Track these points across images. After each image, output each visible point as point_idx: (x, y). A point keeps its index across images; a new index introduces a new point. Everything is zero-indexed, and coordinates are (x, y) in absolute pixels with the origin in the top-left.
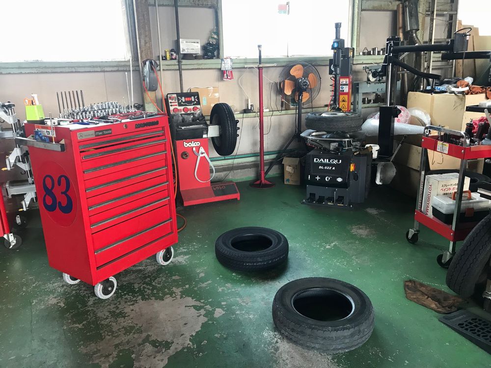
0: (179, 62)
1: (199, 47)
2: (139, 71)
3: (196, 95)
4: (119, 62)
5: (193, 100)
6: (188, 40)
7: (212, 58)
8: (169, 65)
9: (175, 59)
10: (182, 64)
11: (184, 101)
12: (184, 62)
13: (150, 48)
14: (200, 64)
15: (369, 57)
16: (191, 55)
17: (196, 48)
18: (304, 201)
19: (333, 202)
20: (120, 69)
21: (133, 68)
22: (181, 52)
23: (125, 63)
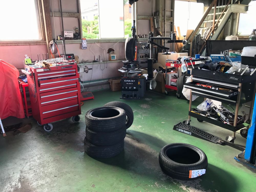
1: (73, 34)
2: (46, 45)
3: (73, 55)
4: (37, 41)
5: (72, 57)
6: (68, 32)
7: (77, 39)
8: (59, 42)
9: (62, 40)
10: (65, 42)
11: (68, 58)
12: (66, 41)
14: (72, 42)
15: (142, 38)
16: (69, 38)
17: (71, 35)
18: (121, 97)
19: (133, 97)
20: (38, 44)
21: (43, 44)
22: (65, 37)
23: (40, 41)
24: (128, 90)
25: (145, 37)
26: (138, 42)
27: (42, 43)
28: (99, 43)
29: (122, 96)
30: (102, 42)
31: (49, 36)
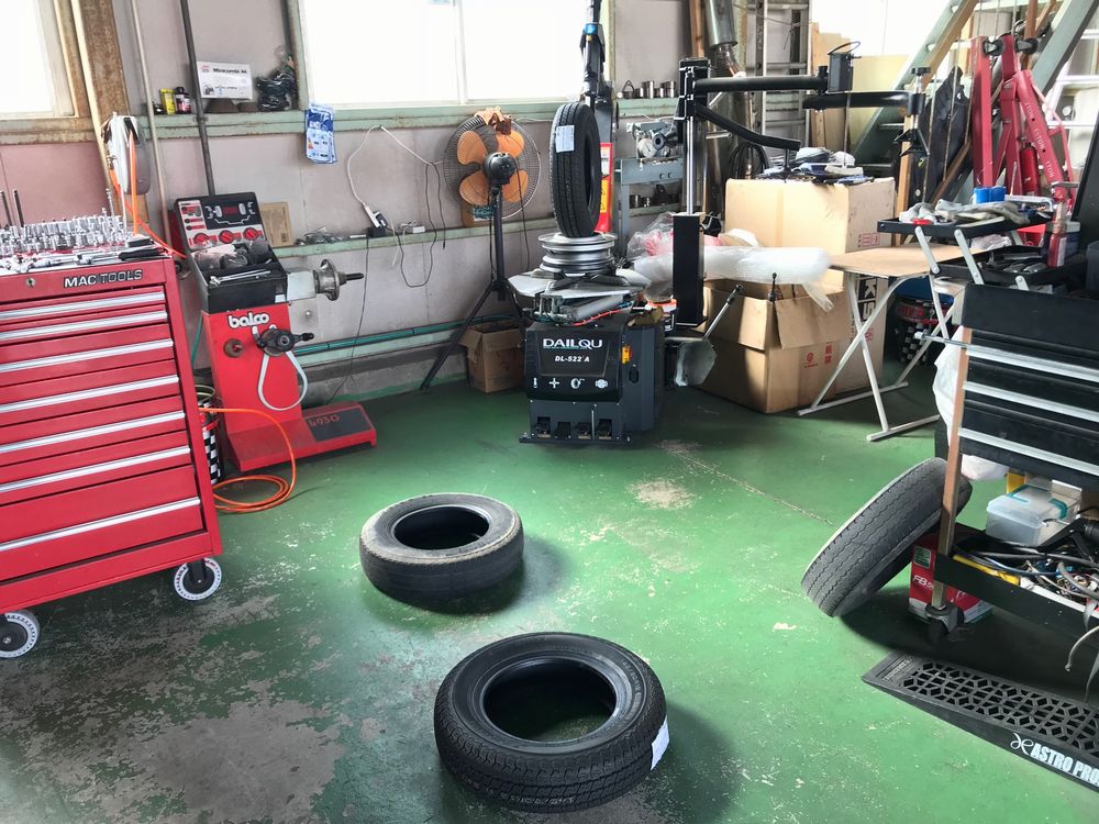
0: (199, 119)
1: (249, 83)
2: (95, 143)
3: (250, 198)
4: (39, 120)
5: (243, 212)
6: (220, 66)
7: (280, 109)
8: (175, 128)
9: (189, 112)
10: (207, 123)
11: (220, 215)
12: (212, 119)
13: (120, 85)
14: (252, 124)
15: (637, 102)
16: (228, 101)
17: (238, 84)
18: (526, 435)
19: (590, 433)
20: (43, 138)
21: (78, 137)
22: (203, 96)
23: (55, 124)
24: (565, 394)
25: (655, 97)
26: (621, 121)
27: (70, 130)
28: (403, 128)
29: (533, 427)
30: (422, 122)
31: (104, 89)
